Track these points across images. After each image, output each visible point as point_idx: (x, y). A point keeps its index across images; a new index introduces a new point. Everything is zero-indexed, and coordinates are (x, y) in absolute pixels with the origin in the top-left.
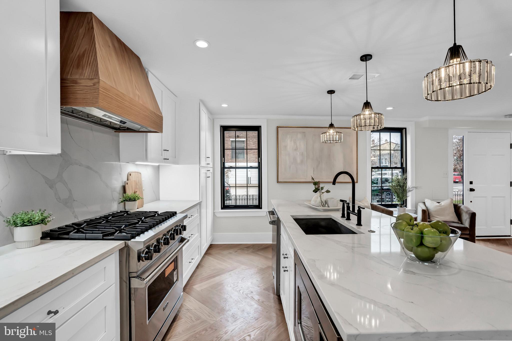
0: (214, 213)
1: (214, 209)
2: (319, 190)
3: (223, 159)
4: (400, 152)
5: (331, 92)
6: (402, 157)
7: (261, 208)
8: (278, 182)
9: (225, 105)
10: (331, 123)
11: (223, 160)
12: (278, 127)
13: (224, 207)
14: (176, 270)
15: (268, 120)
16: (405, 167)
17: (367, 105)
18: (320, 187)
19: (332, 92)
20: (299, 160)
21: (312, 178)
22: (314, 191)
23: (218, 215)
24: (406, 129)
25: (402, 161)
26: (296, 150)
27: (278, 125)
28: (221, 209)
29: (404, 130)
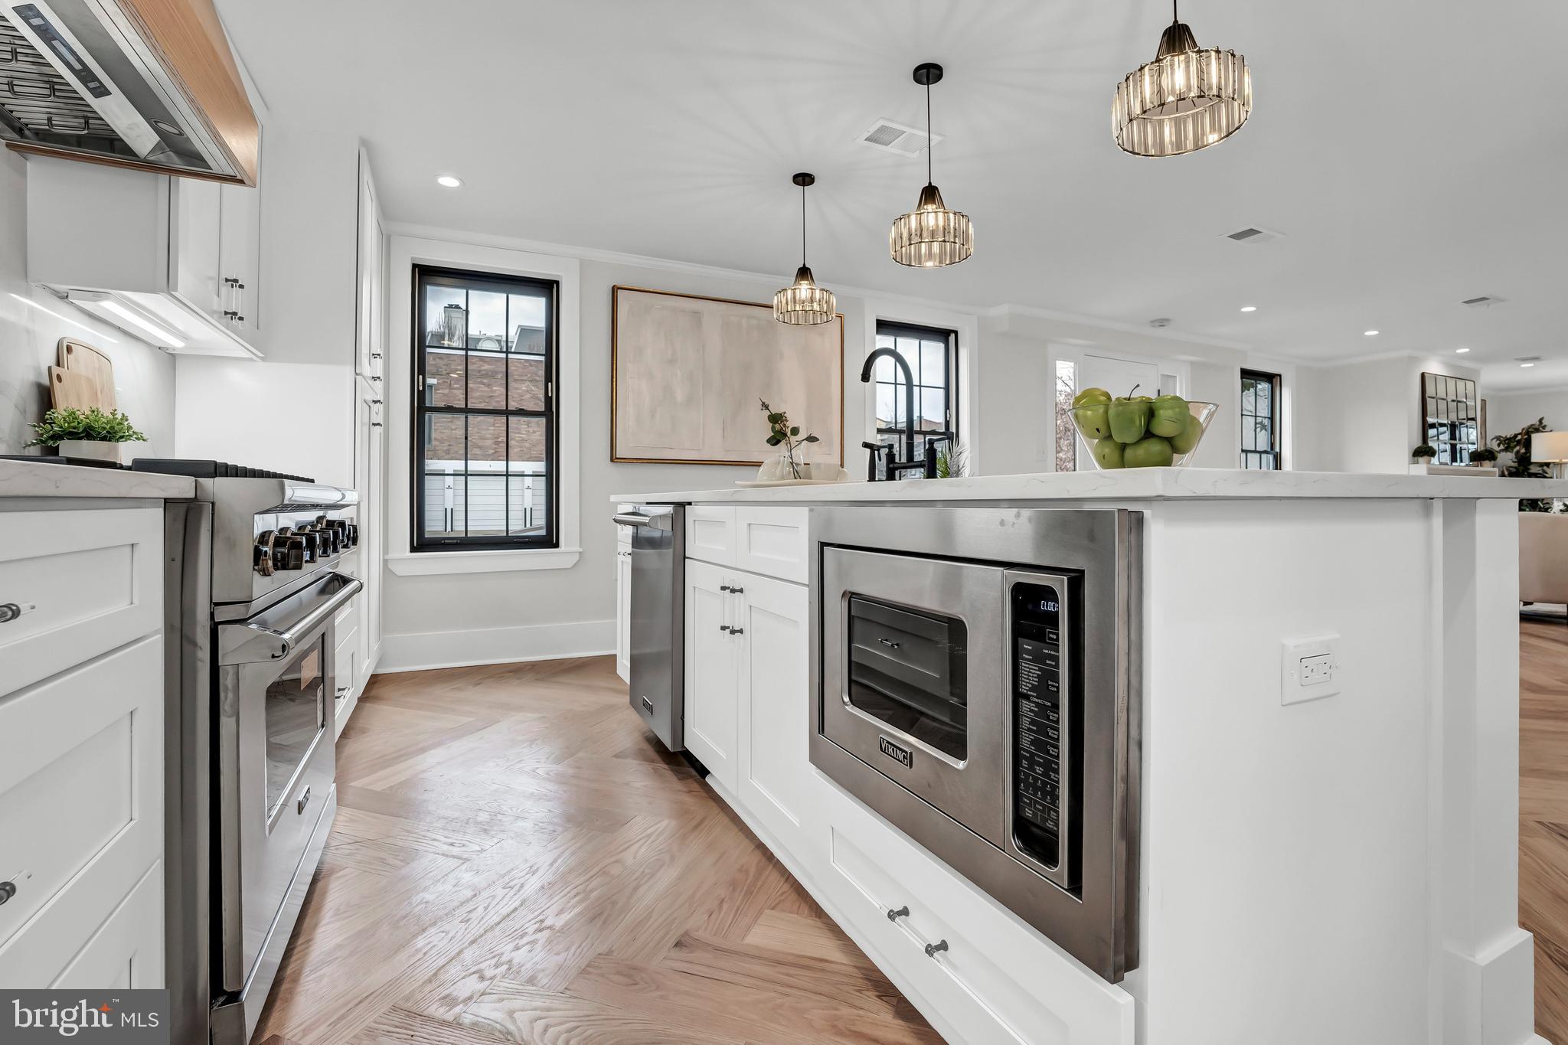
0: (386, 561)
1: (386, 548)
2: (785, 435)
3: (421, 381)
4: (942, 392)
5: (804, 179)
6: (947, 407)
7: (557, 545)
8: (613, 459)
9: (449, 182)
10: (804, 265)
11: (421, 384)
12: (615, 290)
13: (421, 543)
14: (321, 686)
15: (584, 264)
16: (954, 431)
17: (930, 193)
18: (789, 429)
19: (807, 179)
20: (680, 396)
21: (763, 403)
22: (768, 441)
23: (400, 570)
24: (956, 333)
25: (948, 416)
26: (672, 361)
27: (619, 284)
28: (411, 552)
29: (952, 337)
